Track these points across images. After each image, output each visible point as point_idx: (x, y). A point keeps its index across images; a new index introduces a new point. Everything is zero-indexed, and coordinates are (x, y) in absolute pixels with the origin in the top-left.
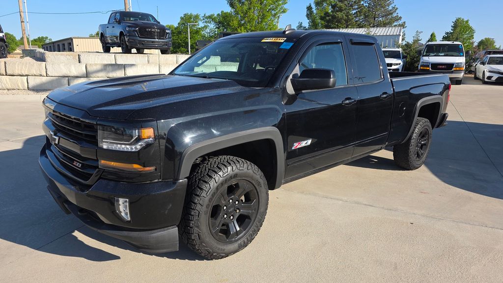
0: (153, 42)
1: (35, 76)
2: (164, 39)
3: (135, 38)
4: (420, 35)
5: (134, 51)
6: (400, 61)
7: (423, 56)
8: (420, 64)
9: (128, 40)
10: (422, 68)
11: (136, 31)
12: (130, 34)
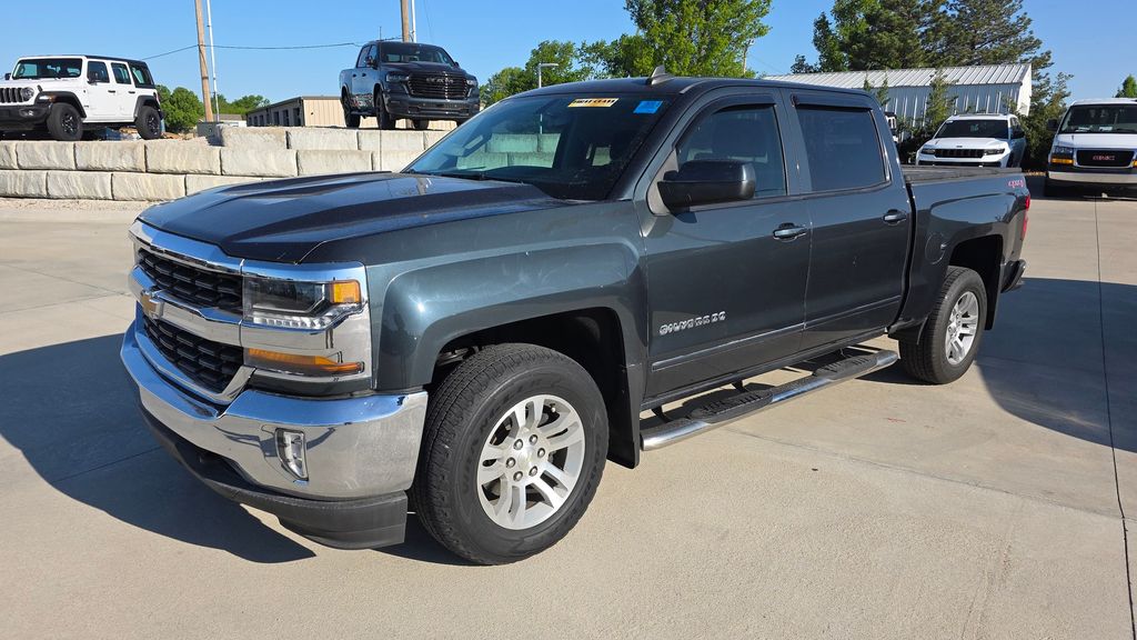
0: (441, 105)
1: (200, 173)
2: (462, 99)
3: (404, 98)
4: (1068, 83)
5: (401, 123)
6: (1005, 145)
7: (1061, 132)
8: (1053, 151)
9: (389, 101)
10: (1055, 160)
11: (406, 83)
12: (394, 89)
